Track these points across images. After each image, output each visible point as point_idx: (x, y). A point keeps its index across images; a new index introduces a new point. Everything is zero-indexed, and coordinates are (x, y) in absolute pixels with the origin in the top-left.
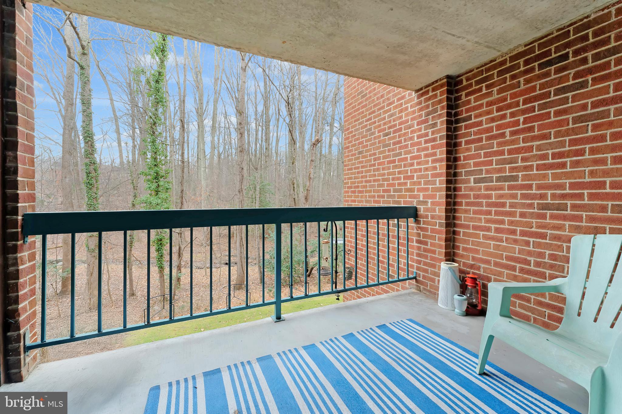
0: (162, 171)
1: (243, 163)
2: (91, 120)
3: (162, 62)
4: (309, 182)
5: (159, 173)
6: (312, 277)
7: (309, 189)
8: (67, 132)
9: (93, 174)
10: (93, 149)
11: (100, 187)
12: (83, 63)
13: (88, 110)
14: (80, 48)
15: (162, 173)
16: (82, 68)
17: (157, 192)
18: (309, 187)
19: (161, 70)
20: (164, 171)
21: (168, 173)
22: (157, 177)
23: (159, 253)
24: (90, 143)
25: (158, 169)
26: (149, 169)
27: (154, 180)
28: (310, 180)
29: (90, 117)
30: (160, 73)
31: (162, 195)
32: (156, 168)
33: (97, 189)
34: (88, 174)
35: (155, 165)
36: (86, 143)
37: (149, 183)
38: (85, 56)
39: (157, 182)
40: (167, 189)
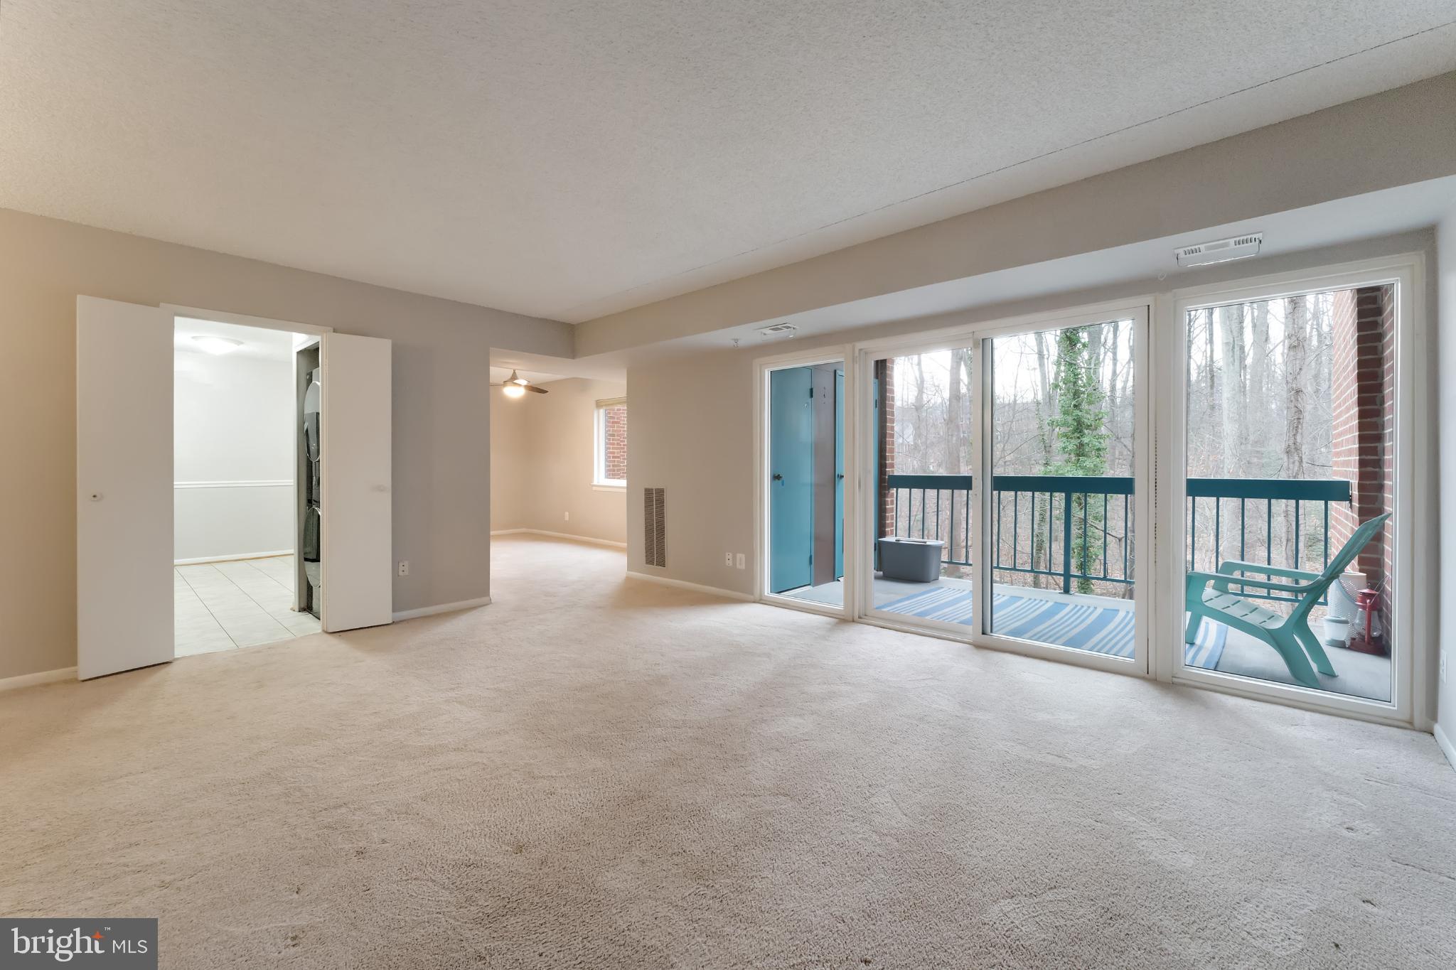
0: (1089, 416)
5: (1083, 420)
15: (1088, 419)
17: (1079, 456)
20: (1093, 416)
21: (1099, 419)
22: (1079, 427)
25: (1080, 414)
26: (1064, 414)
27: (1073, 433)
32: (1077, 412)
35: (1076, 406)
37: (1065, 440)
39: (1079, 438)
40: (1099, 450)
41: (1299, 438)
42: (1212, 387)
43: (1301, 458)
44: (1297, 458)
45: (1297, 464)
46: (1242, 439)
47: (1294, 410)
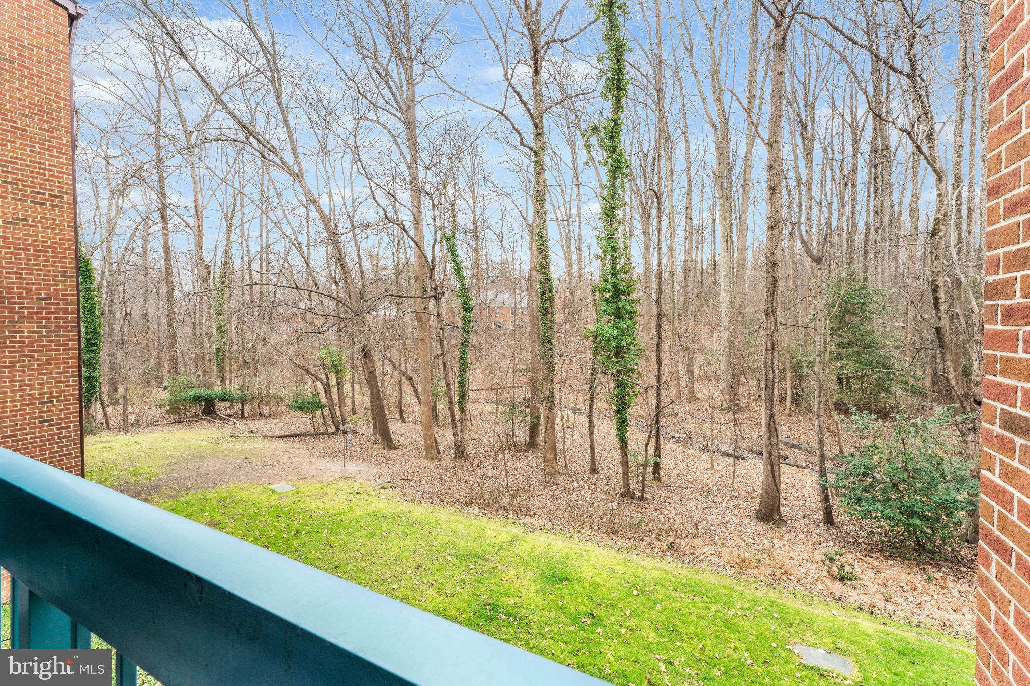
3: (618, 101)
5: (618, 287)
9: (547, 296)
10: (547, 260)
12: (537, 148)
14: (532, 129)
15: (624, 287)
16: (536, 154)
17: (616, 318)
19: (617, 115)
20: (626, 283)
22: (617, 293)
24: (544, 253)
27: (612, 298)
33: (553, 314)
34: (542, 294)
35: (613, 275)
36: (541, 253)
38: (540, 137)
40: (630, 312)
41: (774, 302)
42: (715, 269)
43: (776, 319)
44: (773, 319)
45: (773, 324)
46: (732, 304)
47: (771, 279)
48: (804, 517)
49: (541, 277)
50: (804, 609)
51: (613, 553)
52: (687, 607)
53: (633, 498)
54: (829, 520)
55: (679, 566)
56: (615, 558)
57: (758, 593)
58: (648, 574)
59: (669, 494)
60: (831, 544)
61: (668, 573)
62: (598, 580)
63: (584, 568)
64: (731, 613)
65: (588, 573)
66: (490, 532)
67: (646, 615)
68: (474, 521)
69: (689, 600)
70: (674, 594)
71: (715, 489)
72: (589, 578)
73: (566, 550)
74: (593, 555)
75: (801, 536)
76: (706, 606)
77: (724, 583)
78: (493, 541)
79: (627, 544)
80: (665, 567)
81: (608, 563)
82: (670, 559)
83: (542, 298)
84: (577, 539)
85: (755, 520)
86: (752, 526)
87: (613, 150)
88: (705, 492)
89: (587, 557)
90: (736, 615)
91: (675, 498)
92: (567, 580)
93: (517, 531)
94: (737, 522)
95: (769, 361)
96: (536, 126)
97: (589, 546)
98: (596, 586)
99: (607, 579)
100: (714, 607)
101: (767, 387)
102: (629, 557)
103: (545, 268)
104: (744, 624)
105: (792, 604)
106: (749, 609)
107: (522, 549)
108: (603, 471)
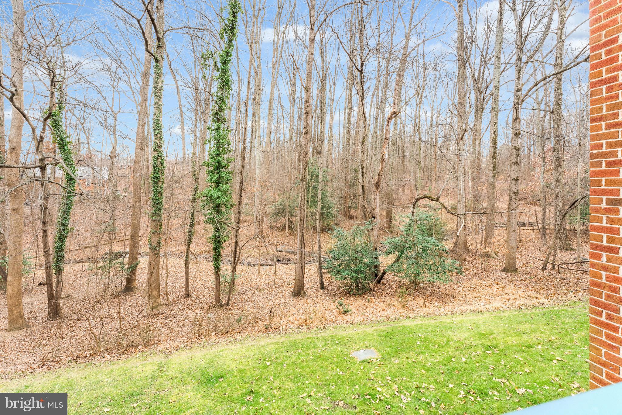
0: (224, 161)
1: (308, 147)
2: (161, 112)
3: (230, 41)
4: (382, 165)
5: (221, 163)
6: (383, 284)
7: (381, 173)
8: (141, 127)
9: (159, 168)
10: (161, 141)
11: (165, 181)
12: (158, 56)
13: (159, 102)
14: (156, 40)
15: (225, 163)
16: (157, 60)
17: (218, 184)
18: (380, 171)
19: (229, 50)
20: (226, 161)
21: (230, 163)
22: (219, 167)
23: (216, 252)
24: (159, 136)
26: (212, 159)
27: (215, 170)
28: (382, 163)
29: (160, 109)
30: (227, 53)
31: (222, 187)
32: (219, 158)
33: (163, 182)
34: (155, 167)
35: (218, 154)
36: (156, 135)
37: (211, 174)
38: (161, 49)
39: (218, 173)
41: (306, 174)
48: (312, 288)
49: (155, 154)
50: (345, 334)
51: (239, 346)
52: (299, 359)
53: (221, 306)
54: (322, 287)
55: (279, 336)
56: (242, 348)
57: (323, 334)
58: (267, 349)
59: (241, 297)
60: (327, 298)
61: (277, 343)
62: (241, 367)
63: (228, 363)
64: (319, 351)
65: (233, 366)
66: (134, 369)
67: (282, 374)
68: (112, 367)
69: (297, 354)
70: (288, 354)
71: (265, 286)
72: (235, 369)
73: (207, 357)
74: (227, 351)
75: (315, 299)
76: (306, 353)
77: (307, 336)
78: (143, 375)
79: (243, 336)
80: (273, 341)
81: (240, 353)
82: (272, 335)
83: (155, 170)
84: (209, 347)
85: (292, 297)
86: (292, 301)
87: (224, 71)
88: (261, 289)
89: (225, 355)
90: (322, 351)
91: (246, 298)
92: (222, 377)
93: (159, 359)
94: (284, 301)
95: (302, 206)
96: (159, 39)
97: (220, 348)
98: (242, 371)
99: (247, 363)
100: (310, 352)
101: (301, 220)
102: (250, 344)
103: (158, 147)
104: (327, 354)
105: (339, 333)
106: (325, 345)
107: (172, 371)
108: (194, 294)
